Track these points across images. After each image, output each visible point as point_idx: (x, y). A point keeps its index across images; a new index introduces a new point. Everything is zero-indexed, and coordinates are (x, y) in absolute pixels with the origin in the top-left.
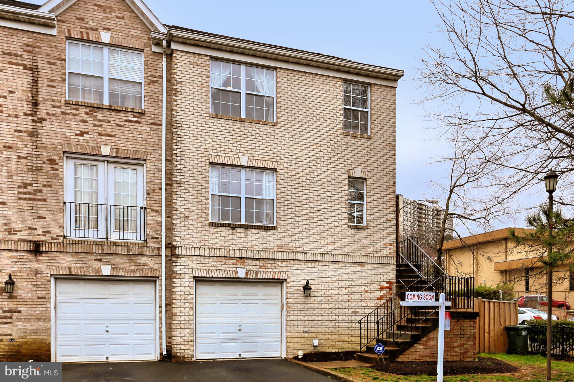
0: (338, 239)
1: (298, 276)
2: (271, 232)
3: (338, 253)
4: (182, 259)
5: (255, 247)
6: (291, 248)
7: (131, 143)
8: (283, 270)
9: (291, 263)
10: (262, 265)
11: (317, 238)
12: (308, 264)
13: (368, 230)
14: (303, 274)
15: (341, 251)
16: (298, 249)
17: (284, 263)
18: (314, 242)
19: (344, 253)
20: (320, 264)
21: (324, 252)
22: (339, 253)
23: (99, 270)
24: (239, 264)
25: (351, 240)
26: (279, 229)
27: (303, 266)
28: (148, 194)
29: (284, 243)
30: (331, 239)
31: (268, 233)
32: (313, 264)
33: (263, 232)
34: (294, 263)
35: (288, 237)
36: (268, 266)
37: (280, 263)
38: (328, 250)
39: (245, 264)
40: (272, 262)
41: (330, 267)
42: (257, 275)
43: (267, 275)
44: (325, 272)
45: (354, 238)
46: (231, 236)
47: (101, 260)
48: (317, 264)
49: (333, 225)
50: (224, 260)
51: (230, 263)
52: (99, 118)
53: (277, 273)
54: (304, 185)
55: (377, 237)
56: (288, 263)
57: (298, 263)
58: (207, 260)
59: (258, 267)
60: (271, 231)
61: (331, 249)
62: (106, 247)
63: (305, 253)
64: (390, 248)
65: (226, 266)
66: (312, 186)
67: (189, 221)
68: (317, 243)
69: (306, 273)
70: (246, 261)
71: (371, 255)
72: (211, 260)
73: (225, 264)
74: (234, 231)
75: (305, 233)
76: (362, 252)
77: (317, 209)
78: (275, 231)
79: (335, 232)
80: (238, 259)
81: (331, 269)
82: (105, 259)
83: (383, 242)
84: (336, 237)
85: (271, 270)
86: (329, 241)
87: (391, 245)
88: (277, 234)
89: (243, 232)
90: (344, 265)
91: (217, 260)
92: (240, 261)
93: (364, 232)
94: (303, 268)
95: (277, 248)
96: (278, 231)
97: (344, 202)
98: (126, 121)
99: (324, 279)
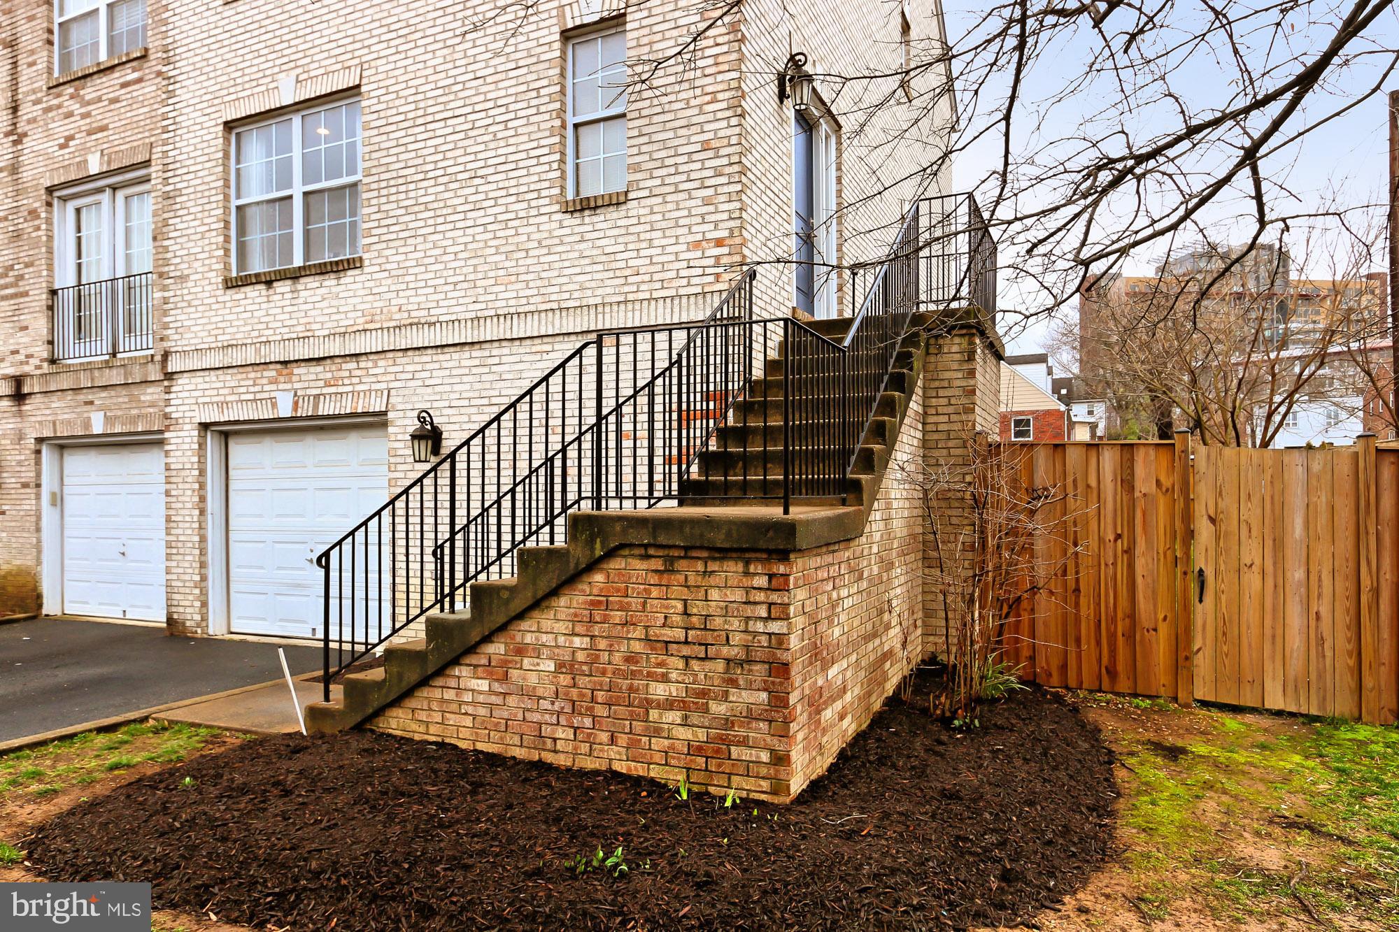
0: (529, 261)
1: (415, 399)
2: (350, 276)
3: (527, 309)
4: (180, 382)
5: (314, 327)
6: (397, 316)
7: (129, 133)
8: (378, 386)
9: (398, 361)
10: (329, 375)
11: (465, 270)
12: (441, 357)
13: (631, 204)
14: (429, 390)
15: (539, 299)
16: (413, 314)
17: (381, 363)
18: (455, 284)
19: (548, 306)
20: (475, 354)
21: (486, 313)
22: (532, 308)
23: (87, 423)
24: (282, 379)
25: (571, 255)
26: (366, 263)
27: (428, 367)
28: (155, 239)
29: (380, 304)
30: (507, 264)
31: (342, 281)
32: (456, 356)
33: (330, 281)
34: (404, 360)
35: (389, 281)
36: (342, 378)
37: (370, 364)
38: (499, 304)
39: (295, 378)
40: (353, 365)
41: (504, 359)
42: (316, 406)
43: (338, 405)
44: (491, 377)
45: (583, 246)
46: (264, 306)
47: (91, 403)
48: (467, 355)
49: (512, 216)
50: (252, 375)
51: (265, 381)
52: (87, 98)
53: (362, 394)
54: (430, 110)
55: (664, 224)
56: (391, 362)
57: (417, 359)
58: (221, 378)
59: (321, 383)
60: (350, 273)
61: (506, 298)
62: (96, 373)
63: (430, 324)
64: (717, 258)
65: (257, 388)
66: (452, 105)
67: (190, 284)
68: (465, 285)
69: (438, 389)
70: (296, 371)
71: (641, 296)
72: (229, 378)
73: (254, 385)
74: (271, 292)
75: (432, 260)
76: (609, 292)
77: (466, 175)
78: (357, 272)
79: (516, 239)
80: (279, 366)
81: (506, 367)
82: (99, 398)
83: (691, 238)
84: (523, 254)
85: (350, 388)
86: (501, 272)
87: (719, 243)
88: (363, 278)
89: (288, 289)
90: (548, 348)
91: (240, 376)
92: (285, 372)
93: (615, 215)
94: (427, 374)
95: (361, 321)
96: (366, 270)
97: (549, 125)
98: (124, 85)
99: (485, 401)
